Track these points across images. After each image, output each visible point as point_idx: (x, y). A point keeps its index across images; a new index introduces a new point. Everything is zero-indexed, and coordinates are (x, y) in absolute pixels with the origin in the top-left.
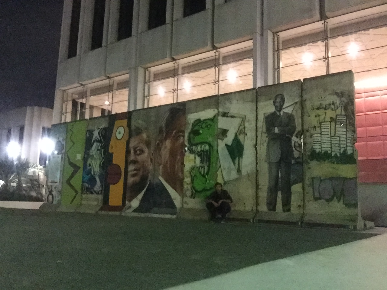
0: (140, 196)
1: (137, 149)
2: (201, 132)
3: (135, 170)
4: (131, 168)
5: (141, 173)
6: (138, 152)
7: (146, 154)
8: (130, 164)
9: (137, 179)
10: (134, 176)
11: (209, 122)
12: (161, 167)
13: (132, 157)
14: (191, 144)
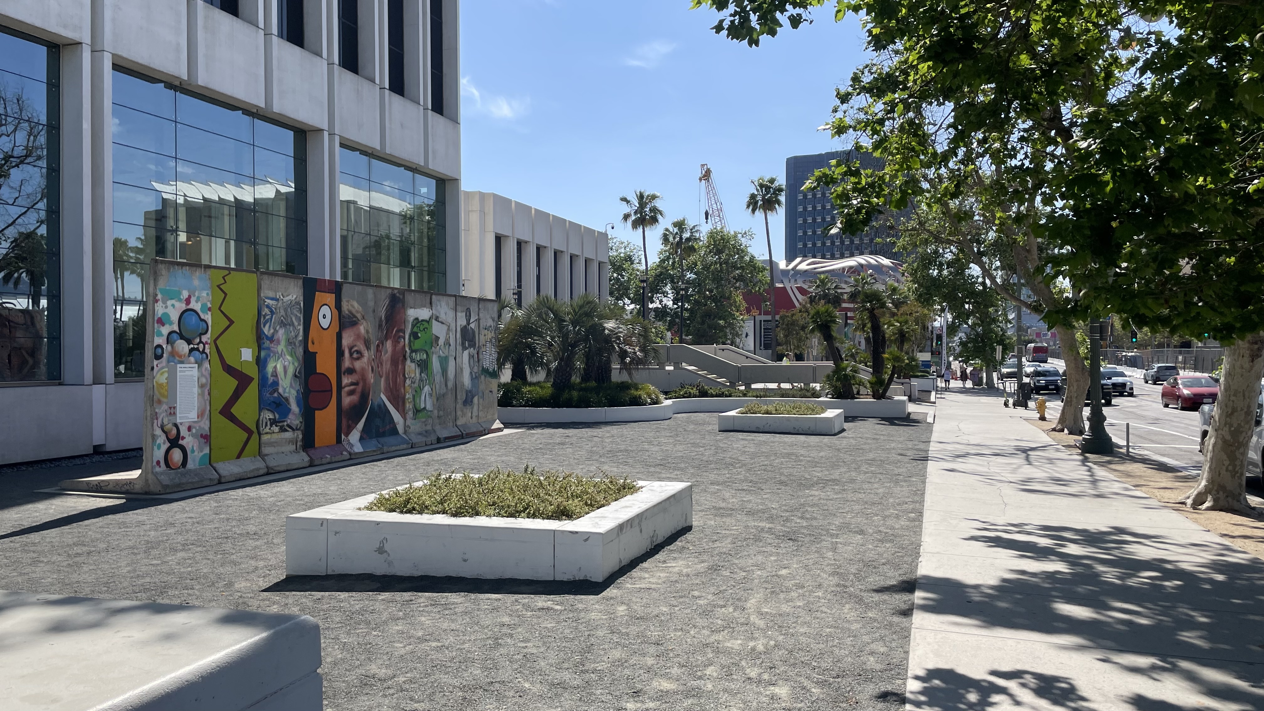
0: (361, 425)
1: (353, 350)
2: (419, 335)
3: (352, 384)
4: (346, 381)
5: (359, 388)
6: (355, 355)
7: (365, 359)
8: (344, 374)
9: (355, 398)
10: (351, 393)
11: (426, 325)
12: (383, 380)
13: (347, 363)
14: (412, 351)
